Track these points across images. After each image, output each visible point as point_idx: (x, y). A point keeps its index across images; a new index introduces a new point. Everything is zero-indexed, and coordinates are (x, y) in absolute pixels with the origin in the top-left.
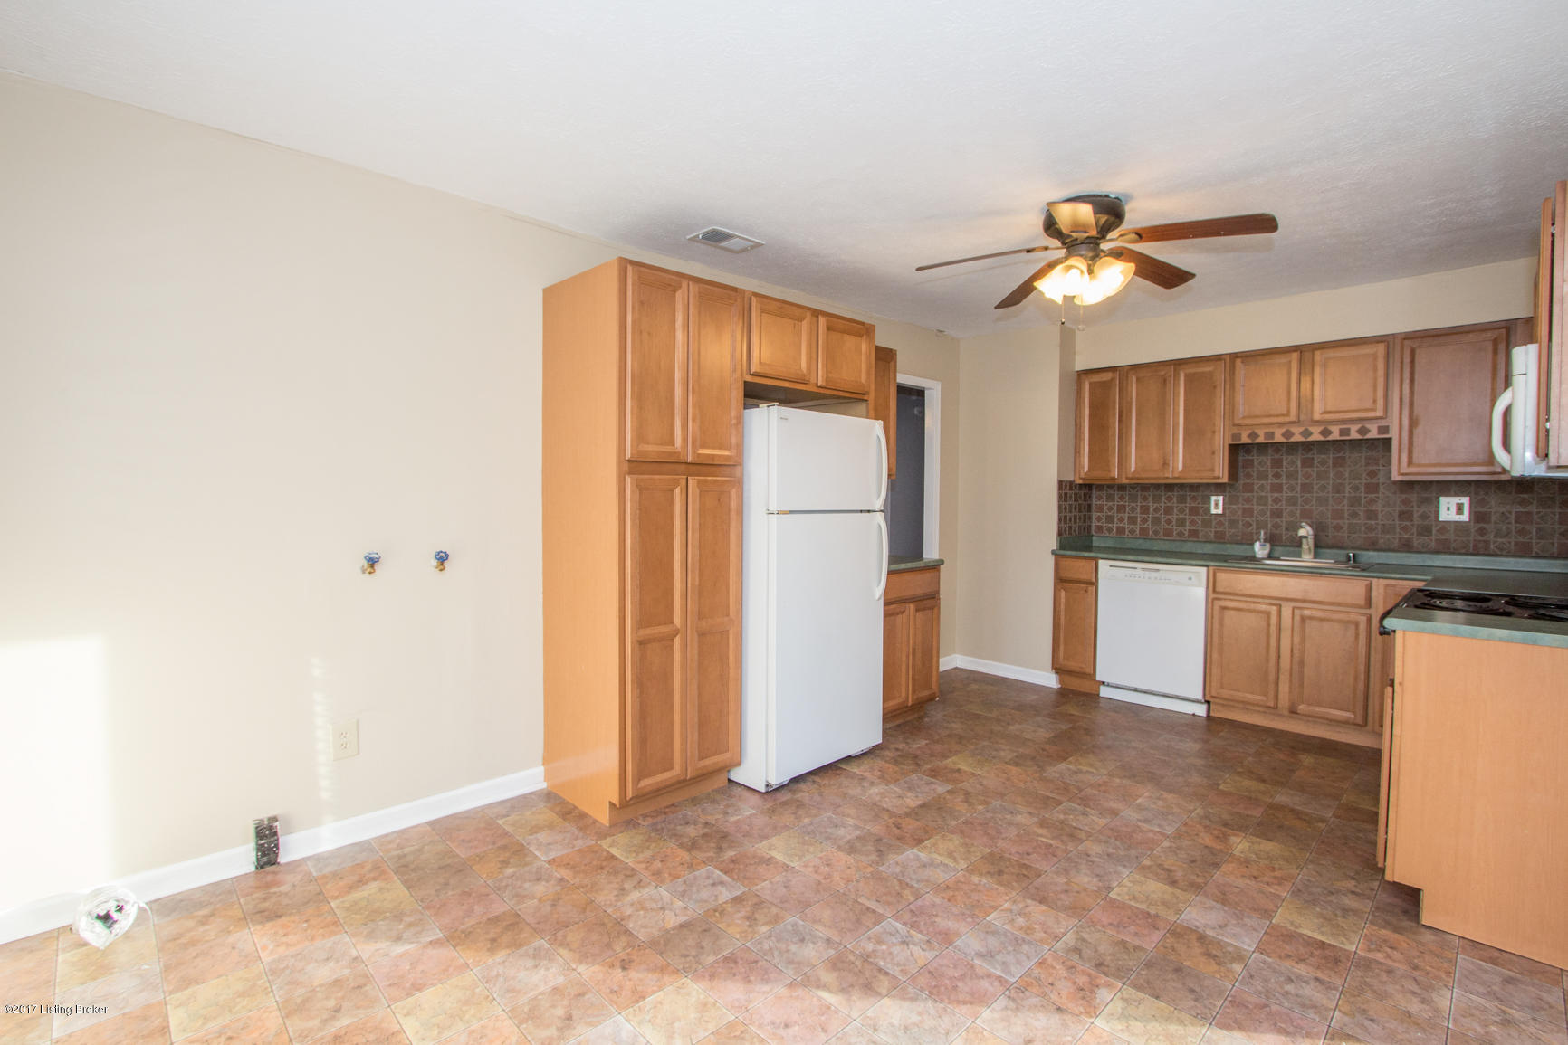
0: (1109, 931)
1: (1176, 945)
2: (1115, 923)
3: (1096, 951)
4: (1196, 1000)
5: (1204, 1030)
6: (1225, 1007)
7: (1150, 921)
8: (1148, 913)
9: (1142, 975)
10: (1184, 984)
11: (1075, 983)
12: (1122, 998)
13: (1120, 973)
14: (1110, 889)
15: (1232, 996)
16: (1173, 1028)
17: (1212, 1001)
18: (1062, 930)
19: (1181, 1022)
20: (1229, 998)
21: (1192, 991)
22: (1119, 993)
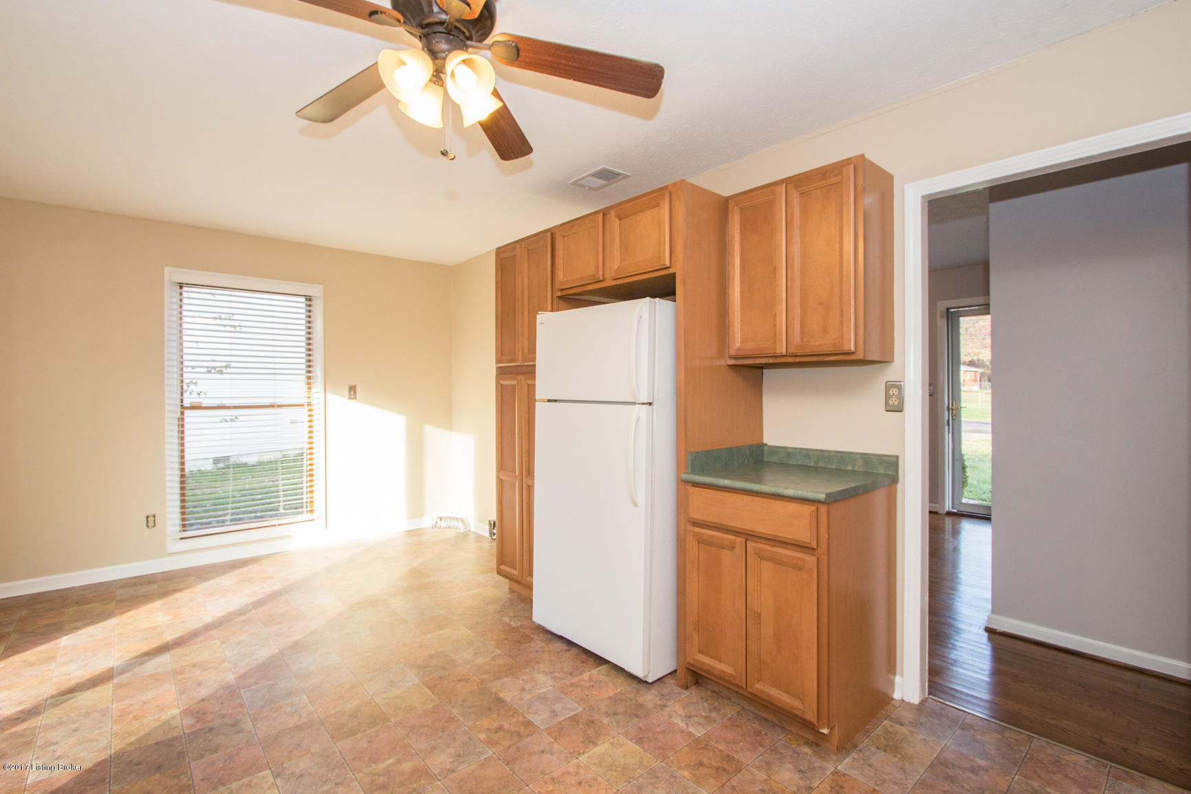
0: (232, 749)
1: (177, 781)
2: (236, 758)
3: (223, 734)
4: (131, 761)
5: (113, 751)
6: (107, 773)
7: (216, 780)
8: (223, 784)
9: (180, 746)
10: (147, 763)
11: (212, 713)
12: (177, 727)
13: (193, 736)
14: (276, 775)
15: (107, 782)
16: (133, 738)
17: (119, 769)
18: (258, 726)
19: (131, 744)
20: (108, 780)
21: (138, 764)
22: (181, 728)
